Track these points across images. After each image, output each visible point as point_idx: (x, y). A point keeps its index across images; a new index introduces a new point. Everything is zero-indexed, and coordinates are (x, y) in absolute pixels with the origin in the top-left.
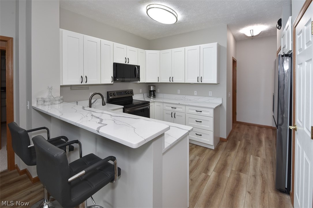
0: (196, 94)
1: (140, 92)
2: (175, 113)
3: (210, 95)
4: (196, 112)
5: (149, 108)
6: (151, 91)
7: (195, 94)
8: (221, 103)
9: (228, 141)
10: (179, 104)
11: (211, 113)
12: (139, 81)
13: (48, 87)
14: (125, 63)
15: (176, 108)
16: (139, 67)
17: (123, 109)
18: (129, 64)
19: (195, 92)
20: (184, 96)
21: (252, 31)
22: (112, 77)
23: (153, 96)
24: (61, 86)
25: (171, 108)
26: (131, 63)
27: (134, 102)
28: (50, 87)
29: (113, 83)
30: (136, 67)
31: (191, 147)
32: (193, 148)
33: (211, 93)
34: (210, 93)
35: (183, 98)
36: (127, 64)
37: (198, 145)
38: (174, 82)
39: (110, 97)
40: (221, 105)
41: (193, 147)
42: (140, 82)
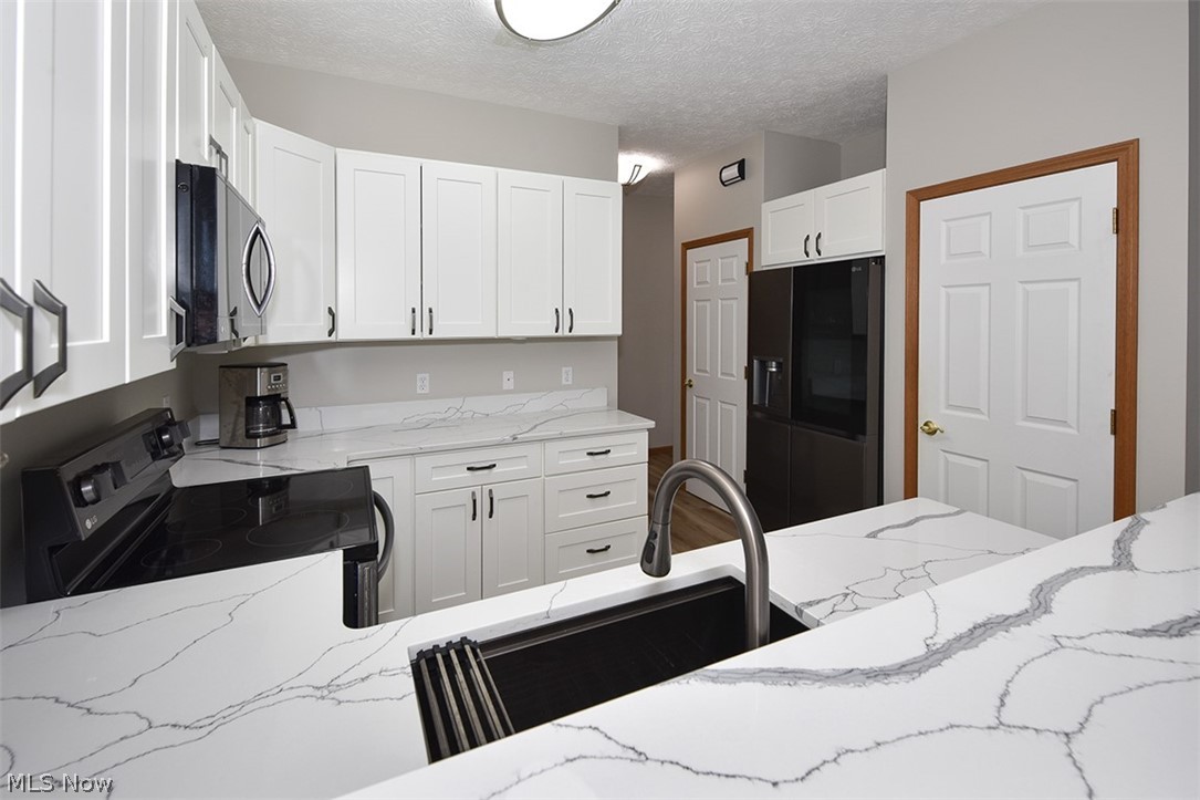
0: (508, 385)
3: (564, 382)
7: (505, 388)
19: (508, 374)
21: (637, 168)
33: (570, 376)
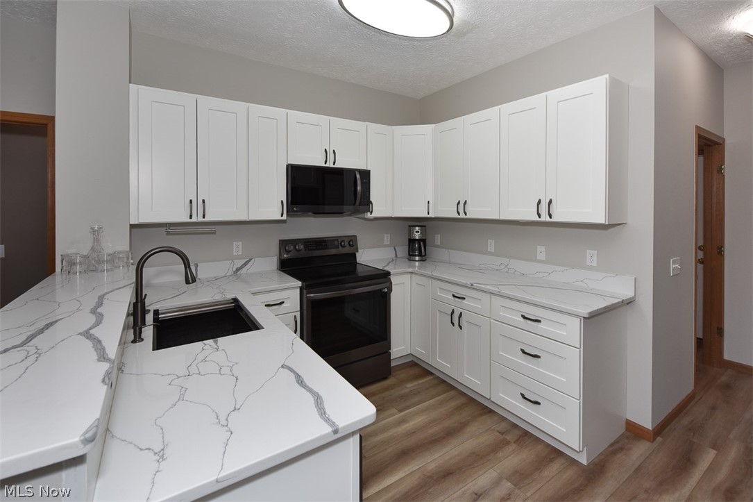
1: (385, 243)
2: (461, 313)
4: (522, 319)
5: (386, 290)
6: (412, 241)
8: (628, 293)
9: (659, 439)
10: (471, 287)
11: (572, 331)
12: (369, 214)
13: (91, 228)
14: (323, 165)
15: (464, 298)
16: (366, 174)
17: (299, 290)
18: (336, 166)
20: (505, 261)
22: (282, 202)
23: (418, 256)
24: (132, 226)
25: (452, 298)
26: (343, 162)
27: (359, 269)
28: (96, 228)
29: (285, 217)
30: (358, 176)
31: (502, 437)
32: (508, 443)
34: (592, 257)
35: (503, 266)
36: (332, 166)
37: (532, 435)
38: (468, 216)
39: (285, 256)
40: (629, 302)
41: (508, 437)
42: (374, 215)
